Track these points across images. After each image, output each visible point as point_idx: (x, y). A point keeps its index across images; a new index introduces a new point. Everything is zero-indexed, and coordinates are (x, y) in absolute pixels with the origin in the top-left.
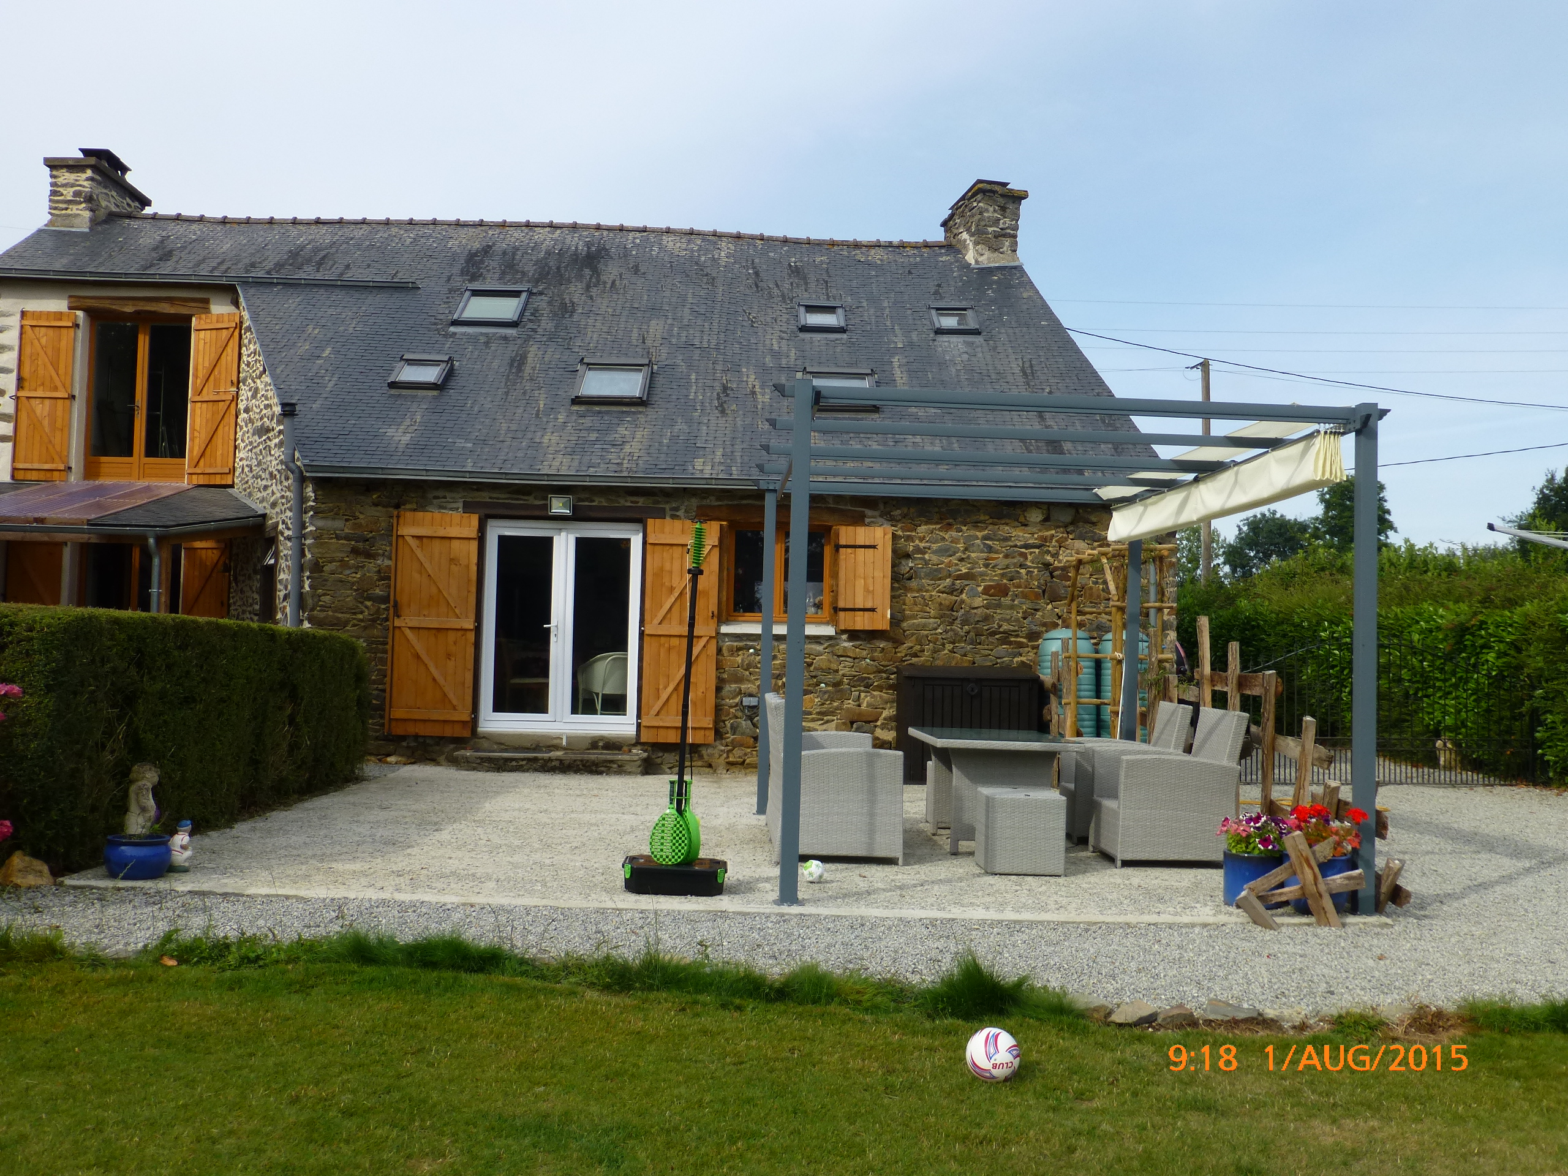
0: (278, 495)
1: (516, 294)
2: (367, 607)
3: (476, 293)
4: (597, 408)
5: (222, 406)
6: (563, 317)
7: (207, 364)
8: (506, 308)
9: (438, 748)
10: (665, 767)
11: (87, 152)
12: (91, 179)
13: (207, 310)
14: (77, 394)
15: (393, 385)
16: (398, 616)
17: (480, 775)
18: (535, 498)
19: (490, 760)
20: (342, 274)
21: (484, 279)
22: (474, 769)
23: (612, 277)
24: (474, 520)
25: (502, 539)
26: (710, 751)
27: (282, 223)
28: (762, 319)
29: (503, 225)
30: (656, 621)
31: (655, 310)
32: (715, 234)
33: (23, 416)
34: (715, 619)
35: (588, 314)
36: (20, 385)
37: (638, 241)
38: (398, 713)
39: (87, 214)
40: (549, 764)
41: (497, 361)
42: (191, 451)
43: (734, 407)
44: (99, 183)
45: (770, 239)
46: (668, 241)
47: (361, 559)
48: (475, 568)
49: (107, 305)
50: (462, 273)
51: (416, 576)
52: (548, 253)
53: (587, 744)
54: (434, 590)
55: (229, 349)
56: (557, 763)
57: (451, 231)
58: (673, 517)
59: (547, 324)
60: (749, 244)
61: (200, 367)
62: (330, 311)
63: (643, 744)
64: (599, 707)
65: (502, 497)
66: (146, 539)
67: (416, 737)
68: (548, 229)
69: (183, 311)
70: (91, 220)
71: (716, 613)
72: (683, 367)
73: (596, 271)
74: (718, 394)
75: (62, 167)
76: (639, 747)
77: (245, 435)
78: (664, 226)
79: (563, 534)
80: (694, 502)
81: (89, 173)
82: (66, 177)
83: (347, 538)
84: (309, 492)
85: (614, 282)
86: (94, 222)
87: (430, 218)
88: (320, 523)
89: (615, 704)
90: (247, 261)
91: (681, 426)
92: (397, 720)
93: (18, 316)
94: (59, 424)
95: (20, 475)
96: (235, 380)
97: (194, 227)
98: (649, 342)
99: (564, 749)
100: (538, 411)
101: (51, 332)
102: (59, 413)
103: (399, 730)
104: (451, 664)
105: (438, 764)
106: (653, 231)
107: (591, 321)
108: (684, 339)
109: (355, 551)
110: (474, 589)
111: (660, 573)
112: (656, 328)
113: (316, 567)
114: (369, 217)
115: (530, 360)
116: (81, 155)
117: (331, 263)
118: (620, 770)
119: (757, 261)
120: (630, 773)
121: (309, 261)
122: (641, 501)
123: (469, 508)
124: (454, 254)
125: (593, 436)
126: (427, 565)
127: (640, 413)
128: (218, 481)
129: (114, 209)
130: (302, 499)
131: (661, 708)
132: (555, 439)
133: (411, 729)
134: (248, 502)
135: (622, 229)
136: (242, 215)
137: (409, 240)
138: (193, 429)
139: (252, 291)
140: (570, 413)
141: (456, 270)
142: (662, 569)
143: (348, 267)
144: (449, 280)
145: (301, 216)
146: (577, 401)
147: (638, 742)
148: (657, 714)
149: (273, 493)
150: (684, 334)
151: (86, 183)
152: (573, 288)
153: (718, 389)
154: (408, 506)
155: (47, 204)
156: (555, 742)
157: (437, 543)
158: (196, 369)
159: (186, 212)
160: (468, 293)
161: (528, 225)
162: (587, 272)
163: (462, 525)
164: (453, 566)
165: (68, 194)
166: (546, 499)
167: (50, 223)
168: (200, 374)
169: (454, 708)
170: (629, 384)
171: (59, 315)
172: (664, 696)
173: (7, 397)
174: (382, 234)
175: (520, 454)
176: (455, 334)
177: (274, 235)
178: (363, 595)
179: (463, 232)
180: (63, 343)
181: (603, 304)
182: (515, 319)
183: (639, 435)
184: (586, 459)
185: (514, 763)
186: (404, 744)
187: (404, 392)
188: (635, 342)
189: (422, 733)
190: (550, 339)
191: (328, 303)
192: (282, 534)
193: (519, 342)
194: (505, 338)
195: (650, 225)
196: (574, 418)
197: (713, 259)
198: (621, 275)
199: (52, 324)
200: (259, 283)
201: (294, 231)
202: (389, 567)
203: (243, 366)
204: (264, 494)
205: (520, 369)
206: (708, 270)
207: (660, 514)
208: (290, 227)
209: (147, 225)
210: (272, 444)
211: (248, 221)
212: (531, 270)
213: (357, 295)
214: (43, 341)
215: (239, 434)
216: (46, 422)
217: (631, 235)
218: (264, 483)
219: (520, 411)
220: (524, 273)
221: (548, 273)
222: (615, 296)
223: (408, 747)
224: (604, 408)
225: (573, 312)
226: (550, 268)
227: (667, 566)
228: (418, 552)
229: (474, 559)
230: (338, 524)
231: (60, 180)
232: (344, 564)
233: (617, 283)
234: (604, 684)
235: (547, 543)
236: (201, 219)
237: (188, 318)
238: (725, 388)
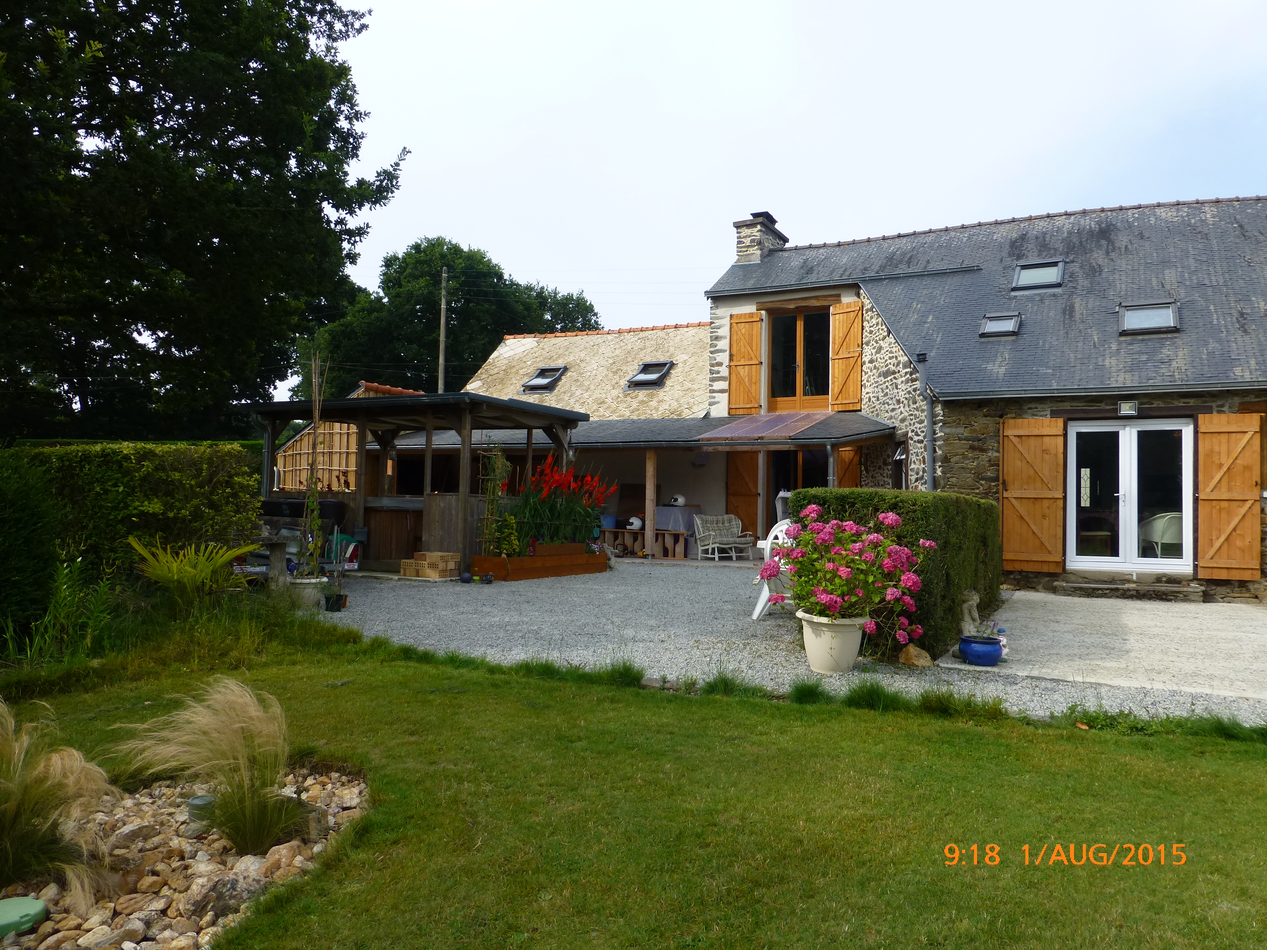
0: (907, 414)
1: (1055, 264)
2: (982, 485)
3: (1024, 267)
4: (1140, 337)
5: (852, 361)
6: (1094, 276)
7: (841, 335)
8: (1050, 275)
9: (1036, 580)
10: (1218, 598)
11: (755, 215)
12: (760, 231)
13: (839, 301)
14: (763, 361)
15: (983, 335)
16: (1006, 490)
17: (1076, 600)
18: (1106, 405)
19: (1081, 589)
20: (925, 267)
21: (1027, 257)
22: (1069, 595)
23: (1124, 244)
24: (1060, 422)
25: (1079, 435)
26: (1256, 586)
27: (876, 240)
28: (1256, 259)
29: (1030, 219)
30: (1208, 490)
31: (1165, 263)
32: (1197, 202)
33: (734, 377)
34: (1259, 487)
35: (1113, 271)
36: (731, 359)
37: (1137, 215)
38: (1007, 556)
39: (759, 252)
40: (1128, 593)
41: (1052, 313)
42: (833, 390)
43: (1254, 327)
44: (764, 232)
45: (1244, 200)
46: (1161, 212)
47: (976, 453)
48: (1062, 456)
49: (778, 305)
50: (1010, 255)
51: (1018, 463)
52: (1070, 233)
53: (1153, 580)
54: (1032, 472)
55: (855, 324)
56: (1134, 593)
57: (993, 229)
58: (1219, 412)
59: (1083, 282)
60: (1228, 206)
61: (837, 338)
62: (925, 292)
63: (1200, 580)
64: (1159, 552)
65: (1080, 405)
66: (825, 446)
67: (1021, 572)
68: (1064, 217)
69: (825, 303)
70: (761, 255)
71: (1259, 482)
72: (1202, 302)
73: (1110, 241)
74: (1237, 319)
75: (743, 226)
76: (1196, 582)
77: (870, 377)
78: (1155, 202)
79: (1127, 429)
80: (1237, 400)
81: (759, 227)
82: (746, 231)
83: (966, 439)
84: (939, 409)
85: (1126, 247)
86: (763, 257)
87: (976, 222)
88: (947, 430)
89: (1174, 550)
90: (861, 267)
91: (1213, 345)
92: (1007, 560)
93: (728, 318)
94: (754, 381)
95: (733, 412)
96: (860, 344)
97: (821, 251)
98: (1168, 287)
99: (1135, 582)
100: (1094, 343)
101: (747, 325)
102: (754, 373)
103: (1009, 567)
104: (1046, 523)
105: (1037, 591)
106: (1147, 207)
107: (1117, 277)
108: (1195, 281)
109: (972, 448)
110: (1061, 471)
111: (1210, 454)
112: (1170, 276)
113: (946, 460)
114: (934, 228)
115: (1077, 308)
116: (751, 218)
117: (916, 261)
118: (1186, 598)
119: (1238, 217)
120: (1193, 601)
121: (901, 262)
122: (1192, 402)
123: (1055, 414)
124: (1001, 243)
125: (1144, 357)
126: (1026, 455)
127: (1176, 338)
128: (851, 408)
129: (772, 247)
130: (933, 415)
131: (1216, 553)
132: (1114, 361)
133: (1018, 567)
134: (878, 419)
135: (1121, 209)
136: (849, 239)
137: (965, 239)
138: (834, 377)
139: (870, 286)
140: (1120, 343)
141: (1005, 254)
142: (1212, 451)
143: (928, 262)
144: (1001, 261)
145: (888, 234)
146: (1124, 333)
147: (1195, 578)
148: (1212, 558)
149: (901, 413)
150: (1194, 277)
151: (757, 234)
152: (1096, 255)
153: (1236, 315)
154: (1009, 416)
155: (736, 249)
156: (1127, 577)
157: (1032, 439)
158: (834, 339)
159: (815, 243)
160: (1018, 268)
161: (1048, 216)
162: (1104, 242)
163: (1051, 426)
164: (1045, 455)
165: (747, 241)
166: (1117, 404)
167: (738, 260)
168: (837, 342)
169: (1050, 553)
170: (1165, 318)
171: (751, 315)
172: (1217, 545)
173: (724, 366)
174: (945, 238)
175: (1091, 374)
176: (1016, 296)
177: (873, 248)
178: (979, 477)
179: (1001, 228)
180: (754, 332)
181: (1123, 263)
182: (1059, 281)
183: (1180, 354)
184: (1144, 374)
185: (1100, 592)
186: (1012, 576)
187: (991, 339)
188: (1156, 288)
189: (1025, 570)
190: (1089, 293)
191: (922, 287)
192: (912, 439)
193: (1065, 297)
194: (1054, 295)
195: (1144, 202)
196: (1124, 345)
197: (1202, 221)
198: (1130, 241)
199: (749, 320)
200: (873, 280)
201: (885, 245)
202: (997, 458)
203: (865, 334)
204: (893, 414)
205: (1071, 316)
206: (1200, 229)
207: (1209, 410)
208: (882, 242)
209: (793, 254)
210: (899, 381)
211: (854, 242)
212: (1060, 246)
213: (939, 279)
214: (743, 331)
215: (865, 377)
216: (746, 380)
217: (1130, 212)
218: (891, 407)
219: (1080, 344)
220: (1055, 250)
221: (1074, 247)
222: (1130, 256)
223: (1014, 579)
224: (1146, 337)
225: (1101, 271)
226: (1074, 244)
227: (1216, 448)
228: (1019, 446)
229: (1061, 450)
230: (960, 430)
231: (743, 234)
232: (965, 457)
233: (1130, 247)
234: (1163, 534)
235: (1115, 435)
236: (825, 245)
237: (828, 307)
238: (1242, 314)
